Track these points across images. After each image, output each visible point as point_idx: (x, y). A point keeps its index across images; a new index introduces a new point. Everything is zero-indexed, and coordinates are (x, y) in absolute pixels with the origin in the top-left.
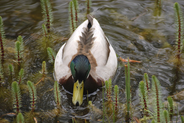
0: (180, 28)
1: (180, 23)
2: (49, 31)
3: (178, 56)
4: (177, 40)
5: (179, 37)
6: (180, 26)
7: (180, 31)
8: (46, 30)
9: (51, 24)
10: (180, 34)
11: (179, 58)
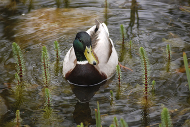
0: (146, 71)
1: (146, 67)
2: (21, 80)
3: (146, 97)
4: (144, 82)
5: (146, 80)
6: (146, 69)
7: (146, 73)
8: (19, 79)
9: (23, 73)
10: (146, 76)
11: (147, 99)
